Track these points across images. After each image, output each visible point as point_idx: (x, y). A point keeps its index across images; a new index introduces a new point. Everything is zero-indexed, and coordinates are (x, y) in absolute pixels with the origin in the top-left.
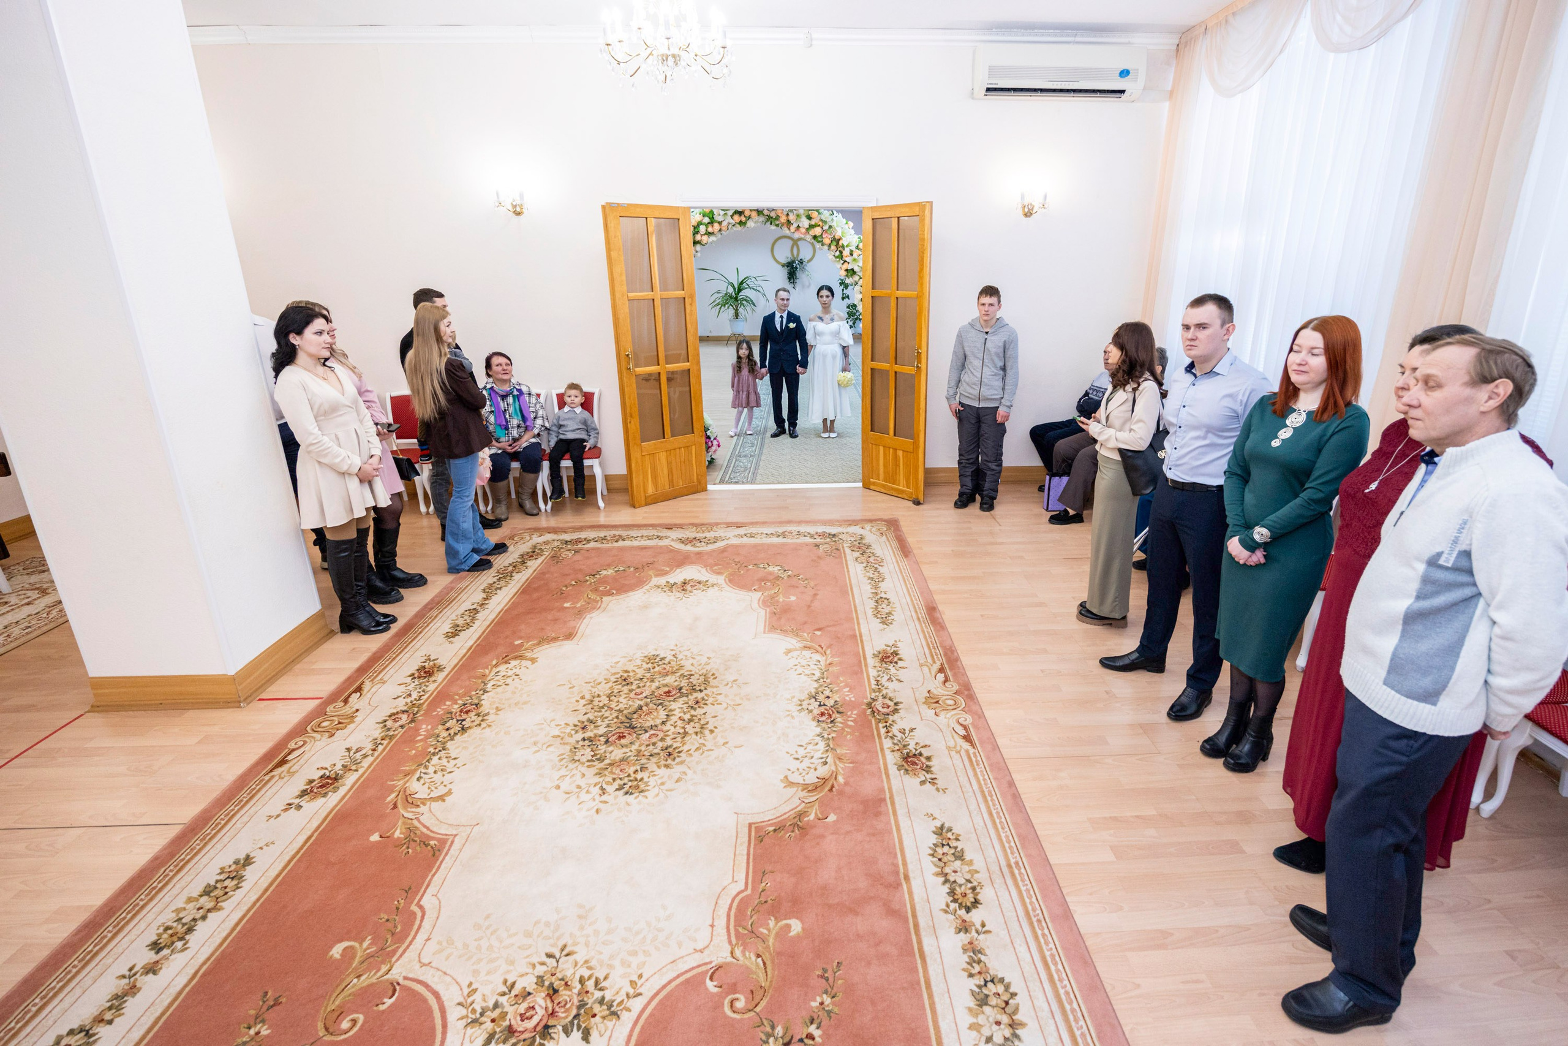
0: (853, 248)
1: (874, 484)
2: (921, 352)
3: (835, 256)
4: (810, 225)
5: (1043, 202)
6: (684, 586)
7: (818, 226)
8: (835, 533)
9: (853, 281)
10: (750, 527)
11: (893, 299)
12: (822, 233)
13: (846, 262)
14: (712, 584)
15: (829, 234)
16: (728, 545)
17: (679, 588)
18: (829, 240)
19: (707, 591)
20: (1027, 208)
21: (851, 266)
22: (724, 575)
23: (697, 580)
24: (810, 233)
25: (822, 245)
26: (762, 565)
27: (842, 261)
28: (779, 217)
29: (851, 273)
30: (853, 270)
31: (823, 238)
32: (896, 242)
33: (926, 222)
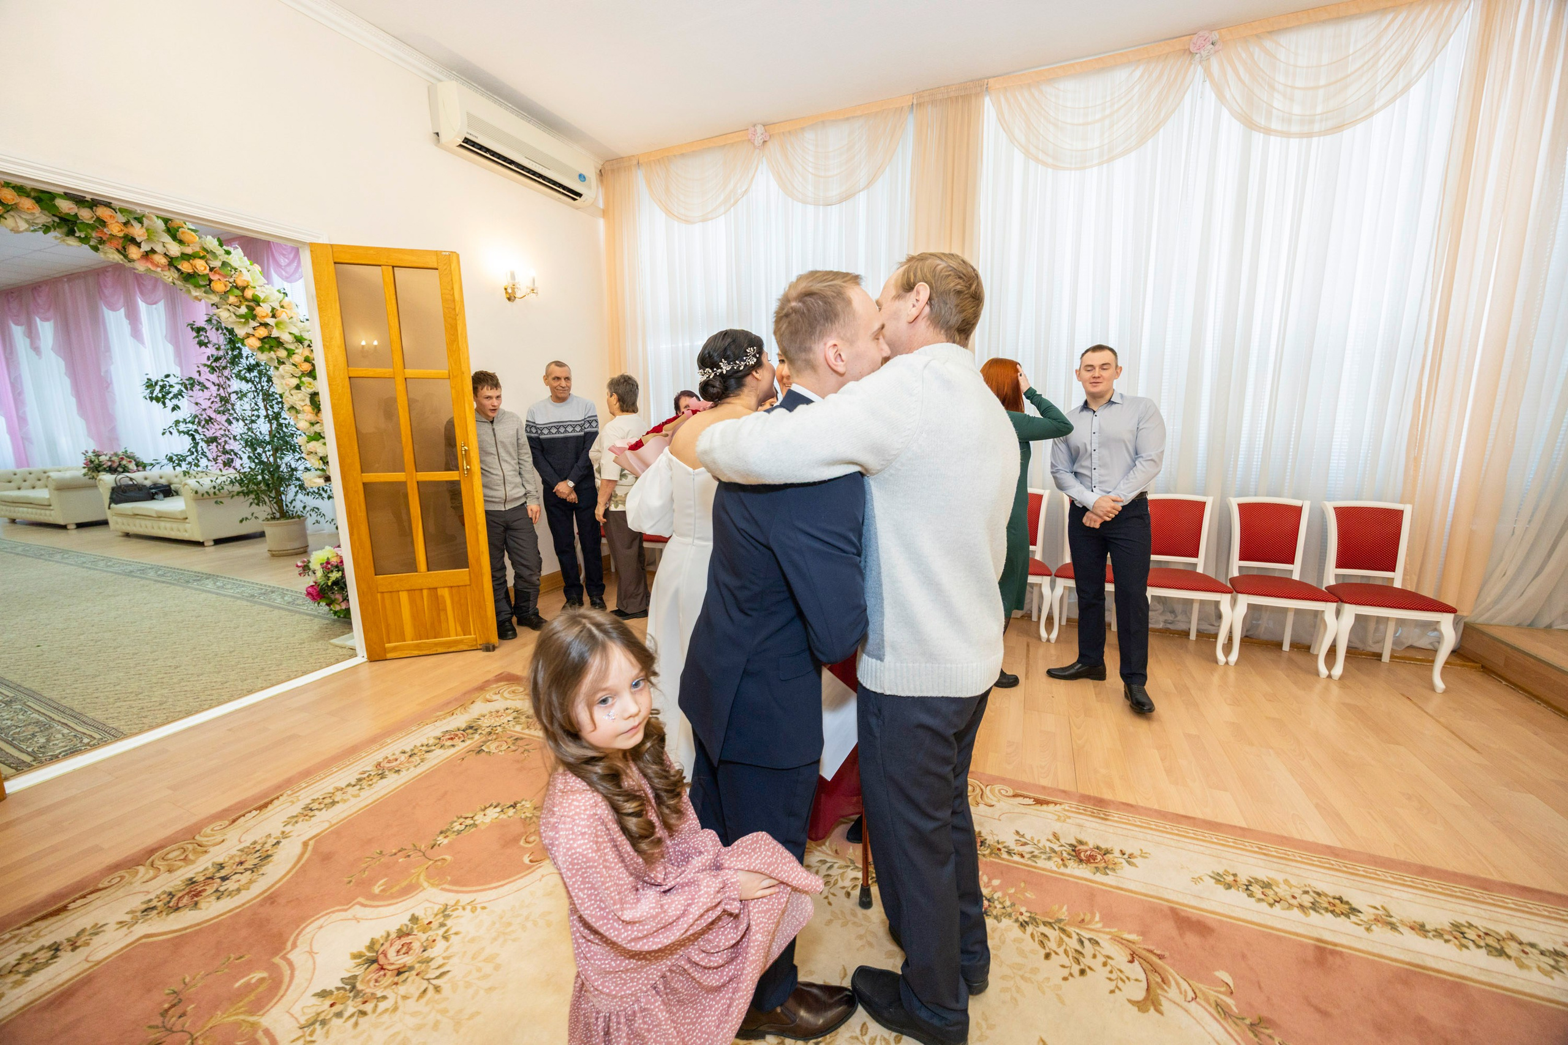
0: (276, 305)
1: (395, 649)
2: (469, 450)
3: (238, 314)
4: (183, 254)
5: (532, 287)
6: (382, 969)
7: (201, 258)
8: (463, 726)
9: (274, 357)
10: (285, 795)
11: (400, 381)
12: (207, 271)
13: (266, 325)
14: (436, 915)
15: (225, 276)
16: (312, 843)
17: (376, 981)
18: (226, 286)
19: (456, 934)
20: (510, 291)
21: (275, 333)
22: (425, 884)
23: (388, 935)
24: (179, 267)
25: (205, 292)
26: (457, 827)
27: (254, 324)
28: (102, 223)
29: (273, 343)
30: (277, 339)
31: (210, 281)
32: (394, 301)
33: (455, 278)
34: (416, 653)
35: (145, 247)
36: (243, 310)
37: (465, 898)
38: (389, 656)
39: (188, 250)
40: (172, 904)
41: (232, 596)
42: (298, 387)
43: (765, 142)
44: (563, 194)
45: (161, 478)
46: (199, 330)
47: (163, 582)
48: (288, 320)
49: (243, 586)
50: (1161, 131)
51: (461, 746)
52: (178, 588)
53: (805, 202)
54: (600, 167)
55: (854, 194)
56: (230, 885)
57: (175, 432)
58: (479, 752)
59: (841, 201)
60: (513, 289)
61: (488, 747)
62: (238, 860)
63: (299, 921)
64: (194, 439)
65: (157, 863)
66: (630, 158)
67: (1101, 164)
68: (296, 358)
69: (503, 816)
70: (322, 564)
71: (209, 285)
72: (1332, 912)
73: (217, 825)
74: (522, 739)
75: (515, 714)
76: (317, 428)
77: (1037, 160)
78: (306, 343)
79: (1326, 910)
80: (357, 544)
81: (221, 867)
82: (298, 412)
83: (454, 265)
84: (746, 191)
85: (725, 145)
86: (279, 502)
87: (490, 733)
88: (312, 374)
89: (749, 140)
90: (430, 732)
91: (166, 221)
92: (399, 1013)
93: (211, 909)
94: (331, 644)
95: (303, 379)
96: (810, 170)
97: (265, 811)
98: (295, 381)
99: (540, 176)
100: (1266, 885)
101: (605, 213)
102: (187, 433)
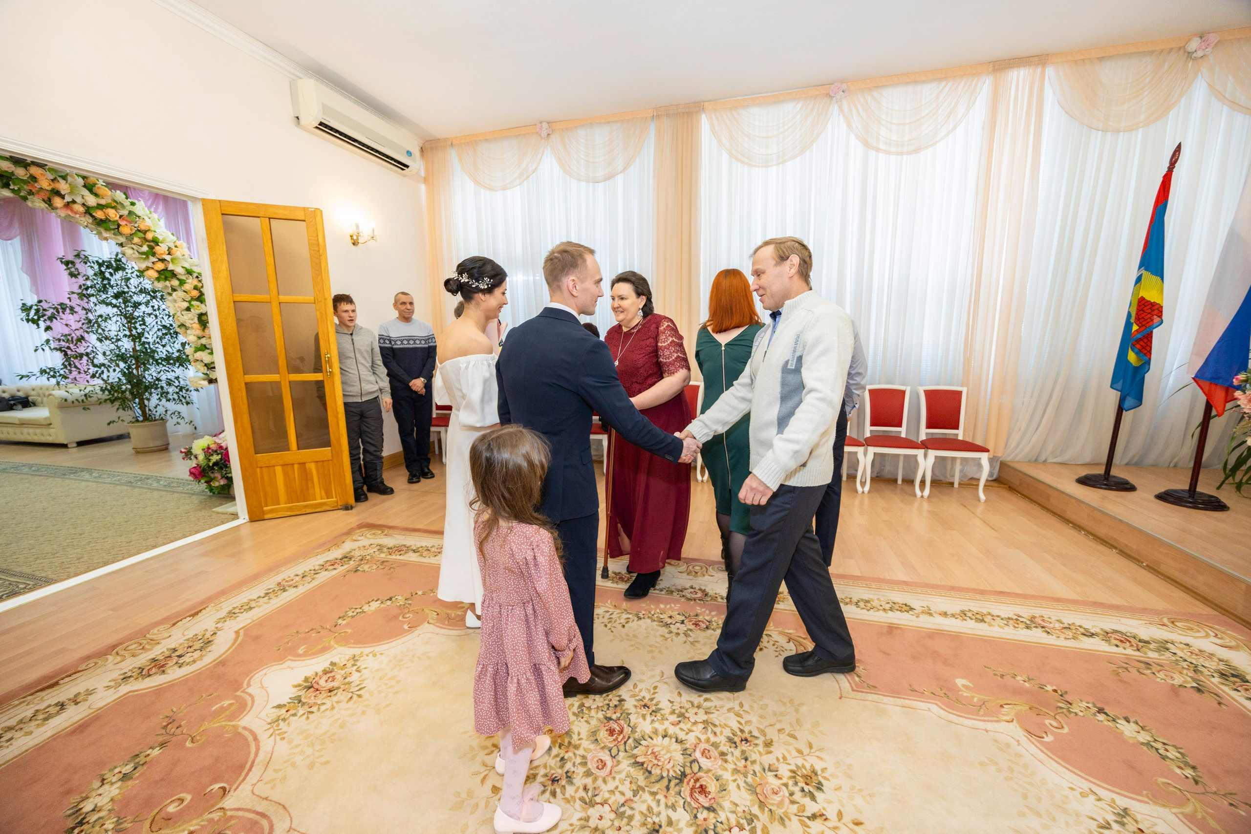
0: (172, 245)
1: (271, 511)
2: (331, 357)
3: (140, 251)
4: (98, 204)
5: (372, 235)
6: (317, 690)
7: (112, 208)
8: (340, 557)
9: (169, 285)
10: (210, 606)
11: (275, 304)
12: (117, 218)
13: (163, 260)
14: (348, 660)
15: (130, 222)
16: (242, 632)
17: (315, 696)
18: (131, 230)
19: (365, 668)
20: (355, 238)
21: (171, 267)
22: (336, 646)
23: (317, 674)
24: (94, 214)
25: (114, 234)
26: (350, 614)
27: (154, 259)
28: (34, 179)
29: (169, 275)
30: (172, 272)
31: (119, 225)
32: (270, 244)
33: (320, 228)
34: (289, 513)
35: (68, 199)
36: (145, 248)
37: (367, 650)
38: (267, 516)
39: (103, 202)
40: (143, 673)
41: (111, 483)
42: (188, 309)
43: (549, 135)
44: (394, 165)
45: (18, 391)
46: (67, 263)
47: (41, 476)
48: (181, 257)
49: (119, 475)
50: (815, 145)
51: (340, 569)
52: (57, 479)
53: (579, 180)
54: (421, 145)
55: (614, 176)
56: (187, 658)
57: (47, 348)
58: (356, 571)
59: (605, 180)
60: (357, 237)
61: (362, 568)
62: (186, 645)
63: (249, 673)
64: (66, 354)
65: (121, 653)
66: (445, 140)
67: (778, 164)
68: (187, 287)
69: (383, 605)
70: (203, 450)
71: (118, 228)
72: (900, 611)
73: (161, 628)
74: (387, 561)
75: (378, 547)
76: (204, 341)
77: (737, 159)
78: (195, 275)
79: (897, 610)
80: (240, 430)
81: (175, 650)
82: (187, 328)
83: (318, 218)
84: (536, 169)
85: (519, 135)
86: (143, 407)
87: (362, 560)
88: (201, 298)
89: (537, 133)
90: (314, 562)
91: (84, 178)
92: (335, 711)
93: (174, 674)
94: (214, 512)
95: (193, 303)
96: (582, 157)
97: (196, 617)
98: (186, 305)
99: (377, 151)
100: (868, 602)
101: (426, 180)
102: (60, 349)
